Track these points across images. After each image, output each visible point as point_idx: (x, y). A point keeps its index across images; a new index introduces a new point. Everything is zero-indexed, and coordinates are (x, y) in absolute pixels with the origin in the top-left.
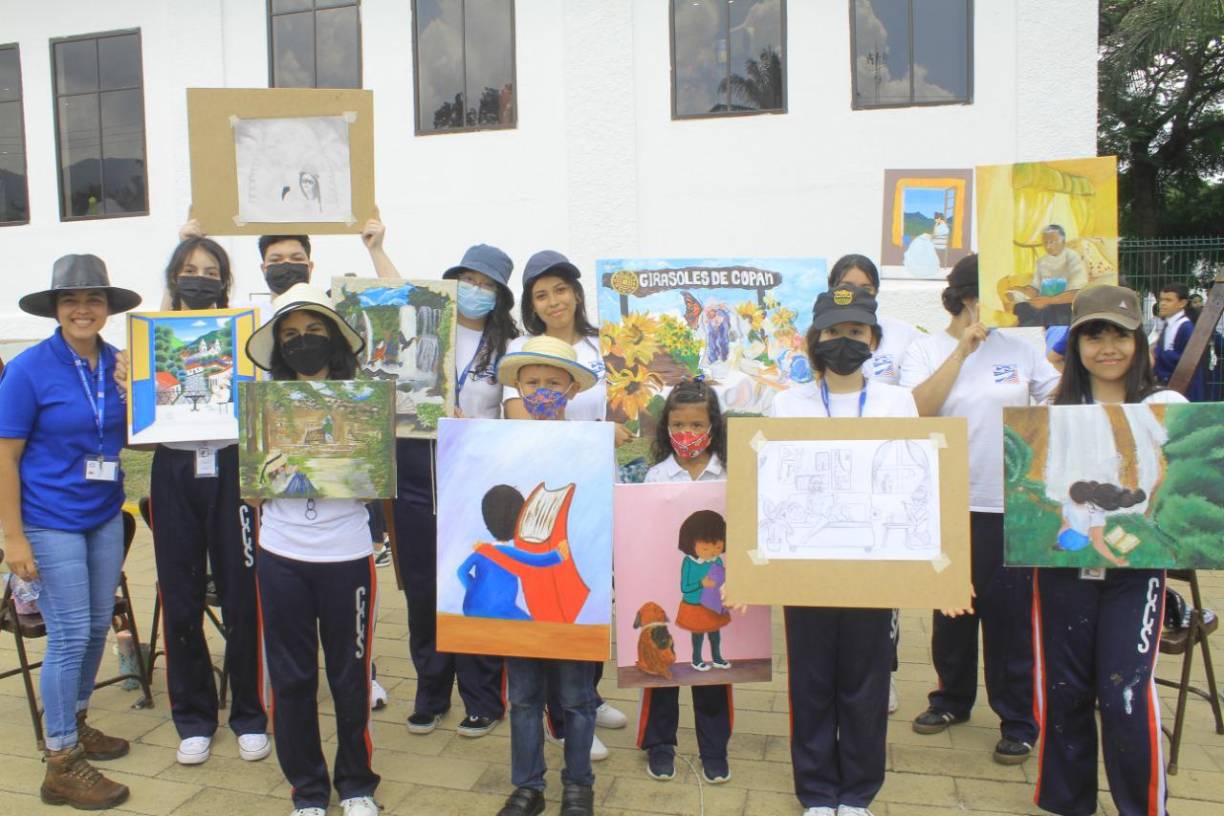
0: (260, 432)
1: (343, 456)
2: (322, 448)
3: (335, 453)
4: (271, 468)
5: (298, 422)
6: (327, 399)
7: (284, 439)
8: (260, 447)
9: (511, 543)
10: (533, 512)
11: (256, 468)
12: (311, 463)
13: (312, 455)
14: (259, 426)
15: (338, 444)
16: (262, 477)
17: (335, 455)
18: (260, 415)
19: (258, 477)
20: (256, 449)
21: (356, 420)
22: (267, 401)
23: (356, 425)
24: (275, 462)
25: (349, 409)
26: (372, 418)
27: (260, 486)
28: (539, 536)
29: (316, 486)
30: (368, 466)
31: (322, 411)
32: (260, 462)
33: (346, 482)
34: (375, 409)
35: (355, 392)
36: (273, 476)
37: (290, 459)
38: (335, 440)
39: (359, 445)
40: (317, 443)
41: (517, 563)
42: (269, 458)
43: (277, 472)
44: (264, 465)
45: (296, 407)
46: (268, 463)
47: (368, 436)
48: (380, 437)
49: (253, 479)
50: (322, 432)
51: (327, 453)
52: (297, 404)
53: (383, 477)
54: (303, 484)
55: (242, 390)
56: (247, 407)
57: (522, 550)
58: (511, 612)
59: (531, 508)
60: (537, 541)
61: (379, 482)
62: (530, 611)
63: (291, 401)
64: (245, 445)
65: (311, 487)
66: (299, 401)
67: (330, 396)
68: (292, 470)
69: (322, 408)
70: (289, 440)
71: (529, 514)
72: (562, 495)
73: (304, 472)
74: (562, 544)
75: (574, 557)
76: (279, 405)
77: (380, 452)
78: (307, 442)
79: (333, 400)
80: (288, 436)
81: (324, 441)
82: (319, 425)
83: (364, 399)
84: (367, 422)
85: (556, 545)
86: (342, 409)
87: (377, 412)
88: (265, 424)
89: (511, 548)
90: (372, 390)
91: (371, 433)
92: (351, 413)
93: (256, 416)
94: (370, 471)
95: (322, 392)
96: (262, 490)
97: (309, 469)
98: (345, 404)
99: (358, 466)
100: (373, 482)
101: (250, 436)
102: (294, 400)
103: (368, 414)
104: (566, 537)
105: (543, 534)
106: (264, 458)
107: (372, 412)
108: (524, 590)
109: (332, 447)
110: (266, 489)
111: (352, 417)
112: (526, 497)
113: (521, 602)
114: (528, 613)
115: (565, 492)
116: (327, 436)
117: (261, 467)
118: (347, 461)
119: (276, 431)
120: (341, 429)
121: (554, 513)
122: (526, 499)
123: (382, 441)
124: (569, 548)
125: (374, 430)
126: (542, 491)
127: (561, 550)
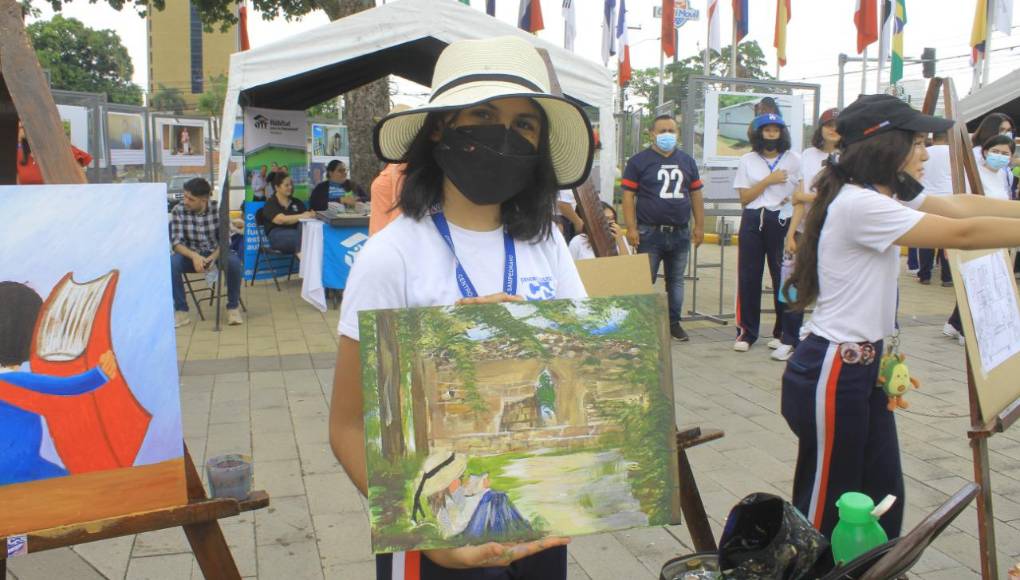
0: (410, 413)
1: (579, 448)
2: (534, 436)
3: (559, 444)
4: (432, 487)
5: (486, 386)
6: (540, 337)
7: (460, 424)
8: (410, 443)
9: (25, 367)
10: (57, 316)
11: (403, 489)
12: (516, 469)
13: (516, 452)
14: (407, 400)
15: (567, 424)
16: (417, 505)
17: (564, 449)
18: (409, 377)
19: (408, 504)
20: (403, 448)
21: (598, 374)
22: (421, 346)
23: (598, 383)
24: (443, 471)
25: (586, 354)
26: (628, 367)
27: (414, 525)
28: (69, 351)
29: (525, 515)
30: (626, 465)
31: (531, 362)
32: (411, 475)
33: (586, 502)
34: (634, 351)
35: (594, 319)
36: (438, 501)
37: (471, 464)
38: (559, 422)
39: (608, 423)
40: (525, 426)
41: (38, 395)
42: (429, 465)
43: (447, 491)
44: (418, 481)
45: (482, 357)
46: (427, 476)
47: (624, 405)
48: (646, 404)
49: (399, 511)
50: (534, 403)
51: (543, 444)
52: (482, 350)
53: (658, 486)
54: (500, 513)
55: (370, 328)
56: (380, 361)
57: (44, 375)
58: (34, 469)
59: (54, 311)
60: (69, 358)
61: (650, 495)
62: (64, 462)
63: (470, 345)
64: (379, 441)
65: (517, 516)
66: (486, 344)
67: (544, 332)
68: (479, 486)
69: (531, 355)
70: (470, 425)
71: (52, 319)
72: (100, 288)
73: (502, 487)
74: (105, 358)
75: (124, 373)
76: (443, 355)
77: (649, 434)
78: (505, 425)
79: (553, 338)
80: (465, 418)
81: (538, 422)
82: (527, 390)
83: (611, 333)
84: (620, 377)
85: (97, 360)
86: (572, 354)
87: (639, 356)
88: (418, 393)
89: (27, 375)
90: (626, 312)
91: (628, 399)
92: (590, 361)
93: (398, 378)
94: (632, 474)
95: (530, 322)
96: (415, 532)
97: (512, 481)
98: (577, 343)
99: (608, 468)
100: (636, 496)
101: (389, 422)
102: (476, 343)
103: (622, 361)
104: (110, 346)
105: (75, 347)
106: (418, 467)
107: (629, 357)
108: (52, 433)
109: (555, 434)
110: (426, 529)
111: (591, 368)
112: (44, 295)
113: (49, 452)
114: (62, 465)
115: (105, 282)
116: (544, 410)
117: (412, 486)
118: (587, 459)
119: (442, 408)
120: (571, 395)
121: (89, 316)
122: (44, 300)
123: (650, 413)
124: (116, 361)
125: (632, 391)
126: (69, 284)
127: (105, 365)
